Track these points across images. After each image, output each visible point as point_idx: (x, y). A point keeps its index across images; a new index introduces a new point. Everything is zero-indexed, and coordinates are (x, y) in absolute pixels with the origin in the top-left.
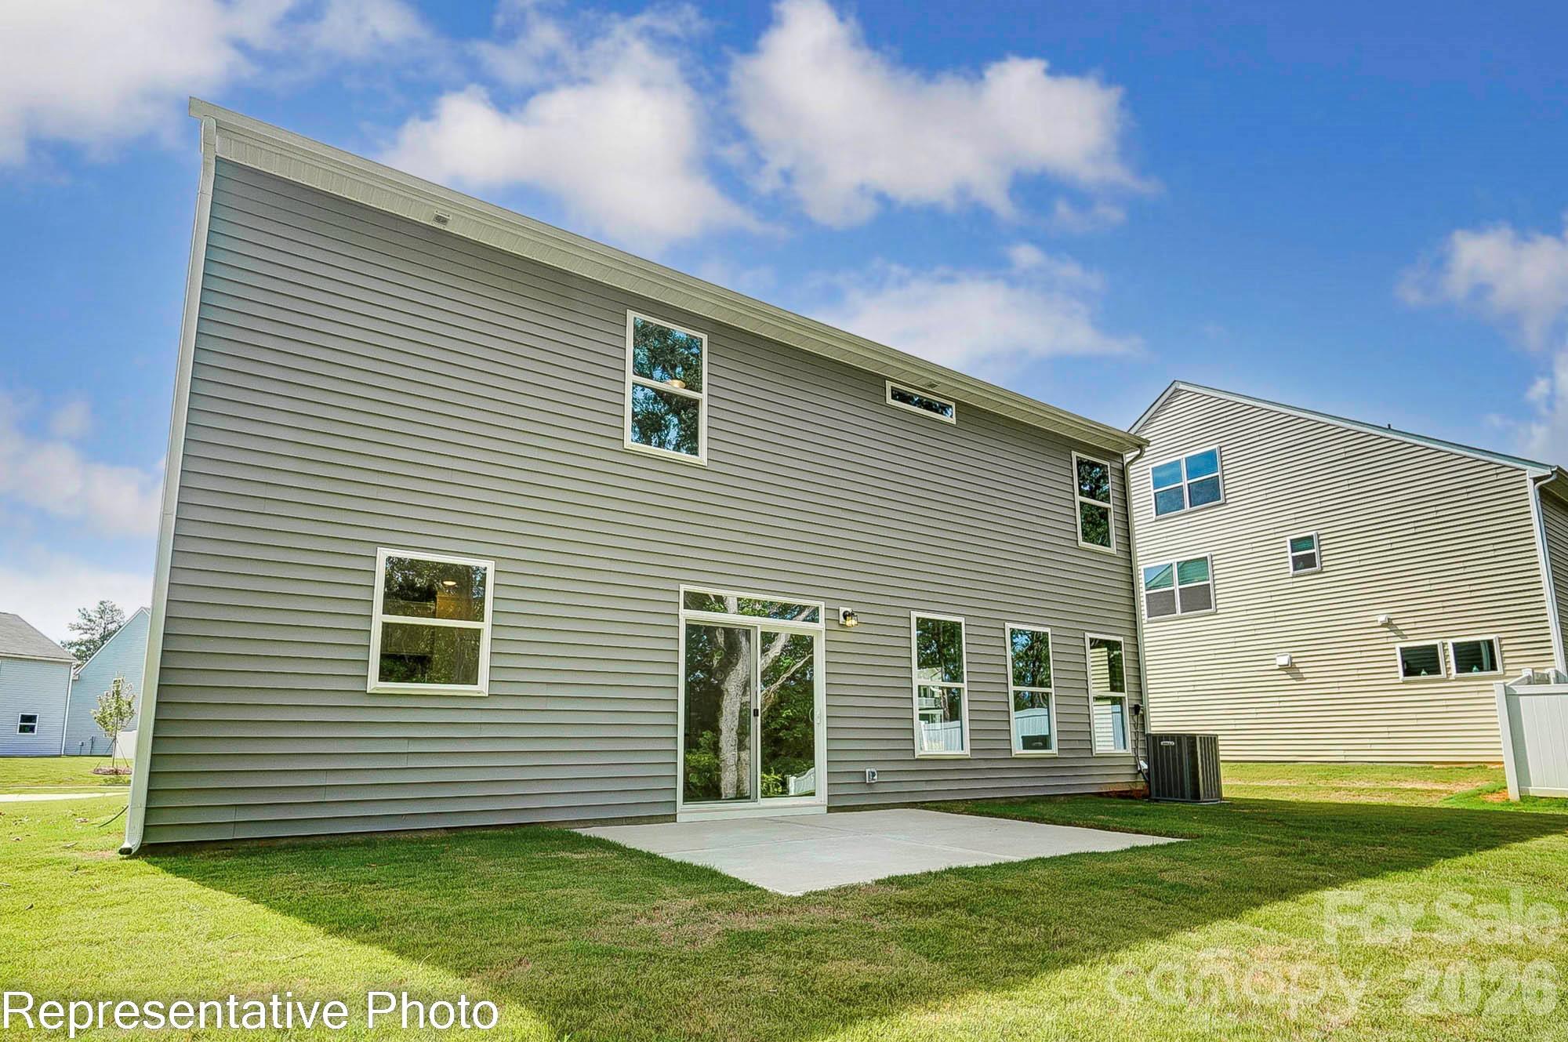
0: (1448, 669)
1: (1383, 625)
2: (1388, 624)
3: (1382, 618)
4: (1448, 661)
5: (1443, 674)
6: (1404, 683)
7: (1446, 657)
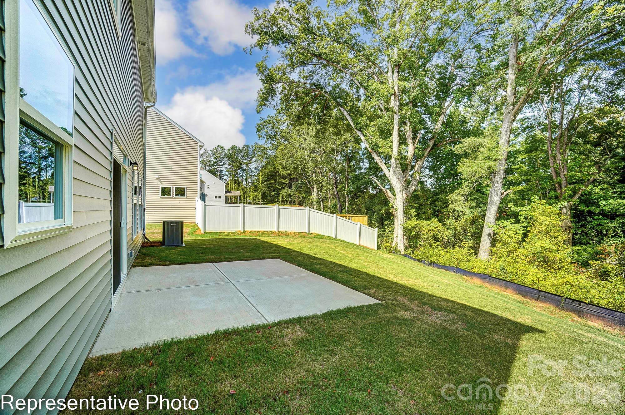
0: (173, 195)
1: (157, 179)
2: (158, 179)
3: (157, 177)
4: (173, 192)
5: (172, 197)
6: (161, 198)
7: (173, 191)
